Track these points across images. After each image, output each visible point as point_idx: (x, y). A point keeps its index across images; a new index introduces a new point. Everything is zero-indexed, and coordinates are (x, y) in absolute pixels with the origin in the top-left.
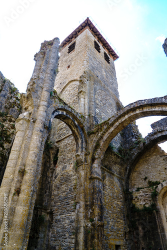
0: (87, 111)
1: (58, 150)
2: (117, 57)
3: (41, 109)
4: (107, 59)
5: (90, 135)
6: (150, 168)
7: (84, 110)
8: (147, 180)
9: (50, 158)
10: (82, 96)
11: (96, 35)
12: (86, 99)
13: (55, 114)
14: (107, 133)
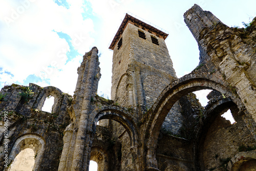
0: (135, 103)
1: (121, 145)
2: (167, 35)
3: (82, 117)
4: (155, 41)
5: (140, 126)
6: (218, 143)
7: (133, 101)
8: (218, 158)
9: (114, 155)
10: (130, 89)
11: (140, 24)
12: (134, 91)
13: (99, 117)
14: (154, 120)
